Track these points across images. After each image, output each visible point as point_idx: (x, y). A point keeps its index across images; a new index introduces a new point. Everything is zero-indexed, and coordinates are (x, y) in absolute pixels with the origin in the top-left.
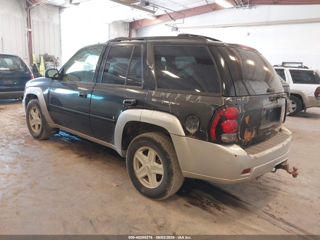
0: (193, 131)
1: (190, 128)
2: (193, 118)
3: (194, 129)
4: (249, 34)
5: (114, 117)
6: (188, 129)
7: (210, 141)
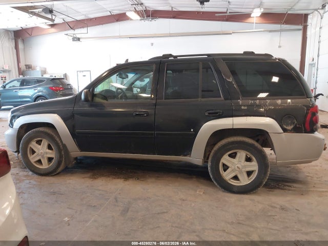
0: (290, 128)
1: (287, 125)
2: (289, 117)
3: (291, 125)
4: (152, 44)
5: (192, 130)
6: (285, 127)
7: (306, 132)
